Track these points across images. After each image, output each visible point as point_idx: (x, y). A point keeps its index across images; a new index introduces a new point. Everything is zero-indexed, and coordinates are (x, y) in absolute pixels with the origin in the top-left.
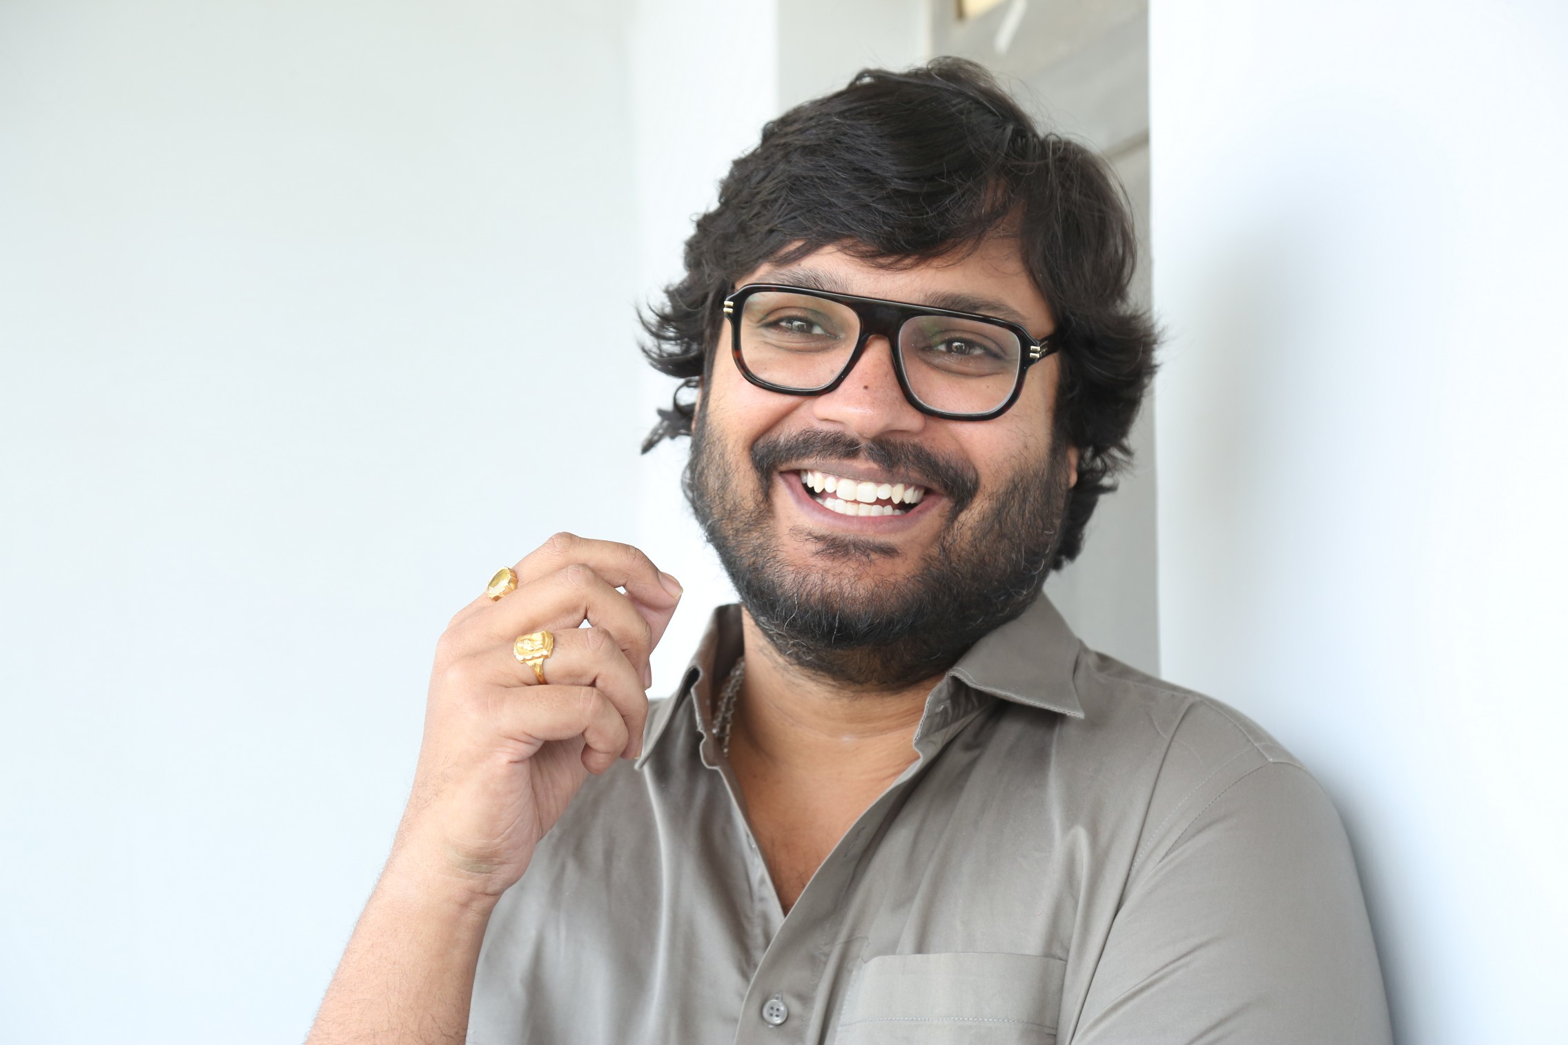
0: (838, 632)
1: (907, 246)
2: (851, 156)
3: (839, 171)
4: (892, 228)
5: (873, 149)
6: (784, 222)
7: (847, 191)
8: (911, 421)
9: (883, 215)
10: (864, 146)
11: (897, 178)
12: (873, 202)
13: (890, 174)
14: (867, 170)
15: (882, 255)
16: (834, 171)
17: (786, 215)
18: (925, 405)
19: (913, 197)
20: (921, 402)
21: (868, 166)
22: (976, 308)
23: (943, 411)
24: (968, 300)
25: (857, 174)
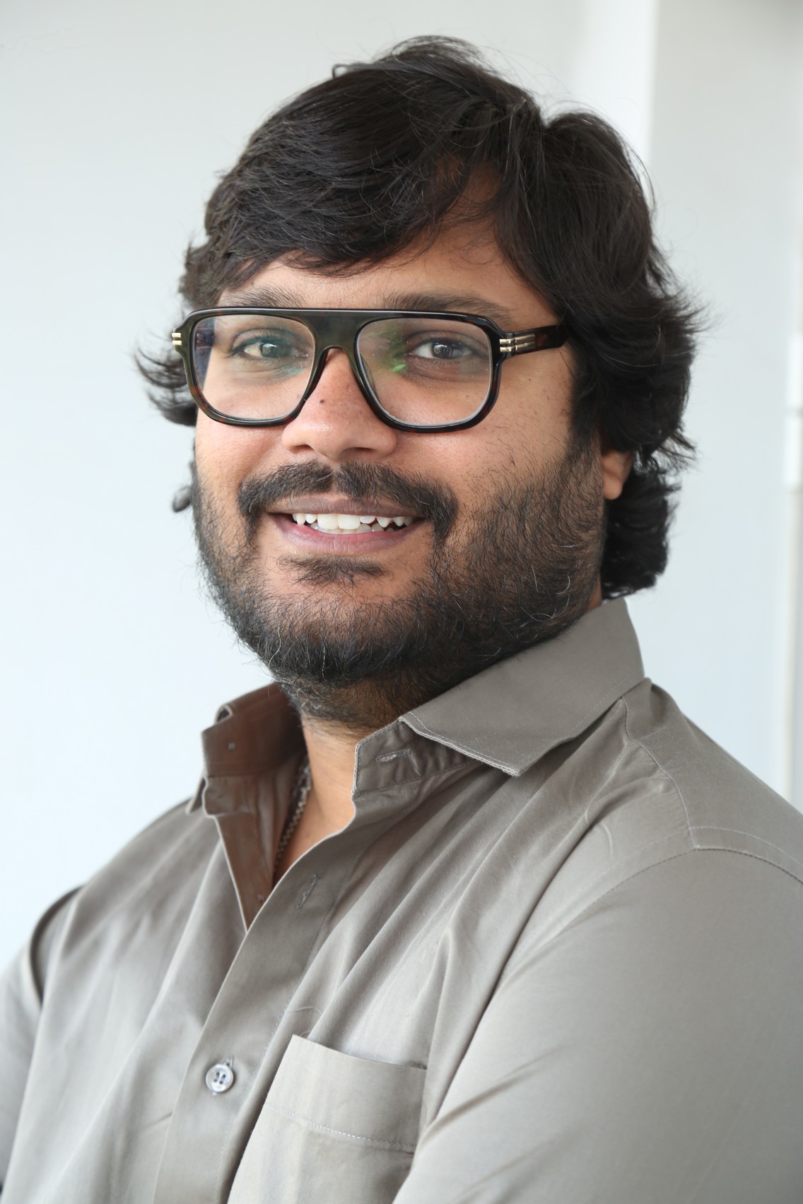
0: (326, 665)
1: (352, 250)
2: (293, 159)
3: (283, 178)
4: (335, 232)
5: (314, 148)
6: (236, 242)
7: (289, 198)
8: (379, 438)
9: (327, 218)
10: (305, 147)
11: (337, 176)
12: (314, 206)
13: (330, 173)
14: (309, 173)
15: (329, 263)
16: (277, 179)
17: (238, 235)
18: (398, 420)
19: (352, 194)
20: (394, 417)
21: (310, 168)
22: (444, 305)
23: (418, 424)
24: (433, 299)
25: (300, 179)
